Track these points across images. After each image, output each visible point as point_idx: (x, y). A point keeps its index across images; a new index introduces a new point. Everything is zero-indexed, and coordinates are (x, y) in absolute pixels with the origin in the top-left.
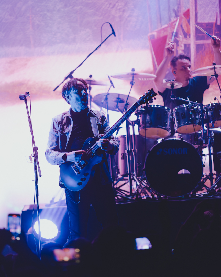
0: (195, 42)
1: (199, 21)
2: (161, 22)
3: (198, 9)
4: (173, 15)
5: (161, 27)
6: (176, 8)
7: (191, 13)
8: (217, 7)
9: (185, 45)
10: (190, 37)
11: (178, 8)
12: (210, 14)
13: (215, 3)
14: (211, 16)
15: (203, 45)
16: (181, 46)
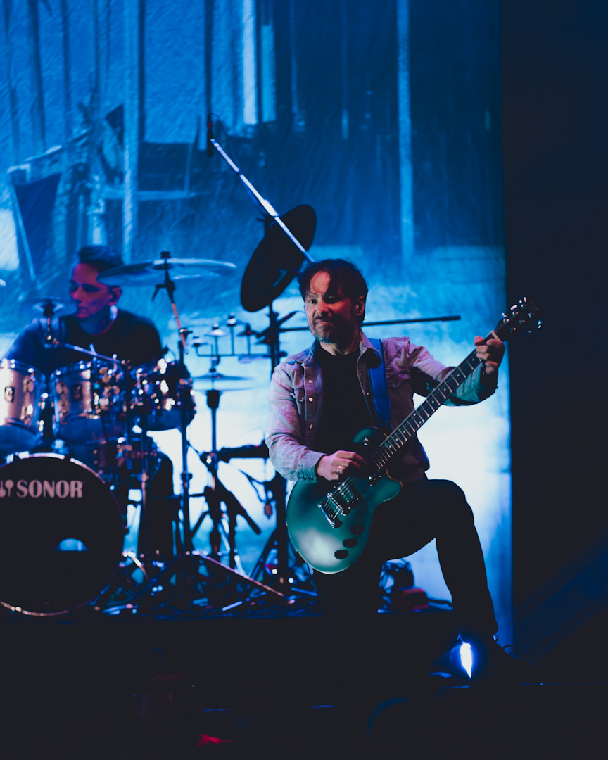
0: (134, 196)
1: (150, 137)
2: (43, 137)
3: (147, 106)
4: (79, 118)
5: (45, 150)
6: (86, 101)
7: (127, 116)
8: (198, 103)
9: (109, 203)
10: (122, 181)
11: (92, 99)
12: (178, 122)
13: (194, 90)
14: (181, 126)
15: (157, 203)
16: (98, 205)
